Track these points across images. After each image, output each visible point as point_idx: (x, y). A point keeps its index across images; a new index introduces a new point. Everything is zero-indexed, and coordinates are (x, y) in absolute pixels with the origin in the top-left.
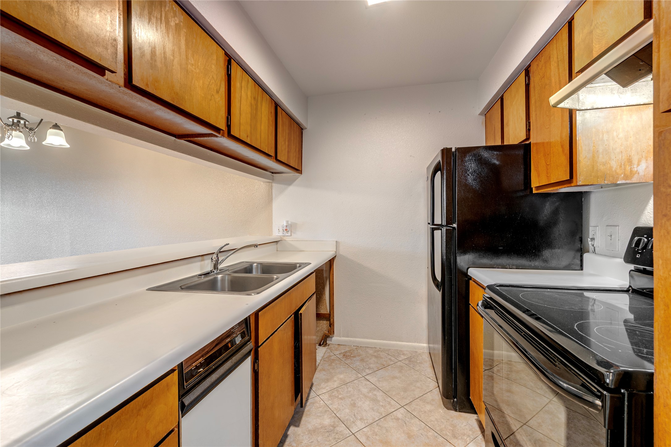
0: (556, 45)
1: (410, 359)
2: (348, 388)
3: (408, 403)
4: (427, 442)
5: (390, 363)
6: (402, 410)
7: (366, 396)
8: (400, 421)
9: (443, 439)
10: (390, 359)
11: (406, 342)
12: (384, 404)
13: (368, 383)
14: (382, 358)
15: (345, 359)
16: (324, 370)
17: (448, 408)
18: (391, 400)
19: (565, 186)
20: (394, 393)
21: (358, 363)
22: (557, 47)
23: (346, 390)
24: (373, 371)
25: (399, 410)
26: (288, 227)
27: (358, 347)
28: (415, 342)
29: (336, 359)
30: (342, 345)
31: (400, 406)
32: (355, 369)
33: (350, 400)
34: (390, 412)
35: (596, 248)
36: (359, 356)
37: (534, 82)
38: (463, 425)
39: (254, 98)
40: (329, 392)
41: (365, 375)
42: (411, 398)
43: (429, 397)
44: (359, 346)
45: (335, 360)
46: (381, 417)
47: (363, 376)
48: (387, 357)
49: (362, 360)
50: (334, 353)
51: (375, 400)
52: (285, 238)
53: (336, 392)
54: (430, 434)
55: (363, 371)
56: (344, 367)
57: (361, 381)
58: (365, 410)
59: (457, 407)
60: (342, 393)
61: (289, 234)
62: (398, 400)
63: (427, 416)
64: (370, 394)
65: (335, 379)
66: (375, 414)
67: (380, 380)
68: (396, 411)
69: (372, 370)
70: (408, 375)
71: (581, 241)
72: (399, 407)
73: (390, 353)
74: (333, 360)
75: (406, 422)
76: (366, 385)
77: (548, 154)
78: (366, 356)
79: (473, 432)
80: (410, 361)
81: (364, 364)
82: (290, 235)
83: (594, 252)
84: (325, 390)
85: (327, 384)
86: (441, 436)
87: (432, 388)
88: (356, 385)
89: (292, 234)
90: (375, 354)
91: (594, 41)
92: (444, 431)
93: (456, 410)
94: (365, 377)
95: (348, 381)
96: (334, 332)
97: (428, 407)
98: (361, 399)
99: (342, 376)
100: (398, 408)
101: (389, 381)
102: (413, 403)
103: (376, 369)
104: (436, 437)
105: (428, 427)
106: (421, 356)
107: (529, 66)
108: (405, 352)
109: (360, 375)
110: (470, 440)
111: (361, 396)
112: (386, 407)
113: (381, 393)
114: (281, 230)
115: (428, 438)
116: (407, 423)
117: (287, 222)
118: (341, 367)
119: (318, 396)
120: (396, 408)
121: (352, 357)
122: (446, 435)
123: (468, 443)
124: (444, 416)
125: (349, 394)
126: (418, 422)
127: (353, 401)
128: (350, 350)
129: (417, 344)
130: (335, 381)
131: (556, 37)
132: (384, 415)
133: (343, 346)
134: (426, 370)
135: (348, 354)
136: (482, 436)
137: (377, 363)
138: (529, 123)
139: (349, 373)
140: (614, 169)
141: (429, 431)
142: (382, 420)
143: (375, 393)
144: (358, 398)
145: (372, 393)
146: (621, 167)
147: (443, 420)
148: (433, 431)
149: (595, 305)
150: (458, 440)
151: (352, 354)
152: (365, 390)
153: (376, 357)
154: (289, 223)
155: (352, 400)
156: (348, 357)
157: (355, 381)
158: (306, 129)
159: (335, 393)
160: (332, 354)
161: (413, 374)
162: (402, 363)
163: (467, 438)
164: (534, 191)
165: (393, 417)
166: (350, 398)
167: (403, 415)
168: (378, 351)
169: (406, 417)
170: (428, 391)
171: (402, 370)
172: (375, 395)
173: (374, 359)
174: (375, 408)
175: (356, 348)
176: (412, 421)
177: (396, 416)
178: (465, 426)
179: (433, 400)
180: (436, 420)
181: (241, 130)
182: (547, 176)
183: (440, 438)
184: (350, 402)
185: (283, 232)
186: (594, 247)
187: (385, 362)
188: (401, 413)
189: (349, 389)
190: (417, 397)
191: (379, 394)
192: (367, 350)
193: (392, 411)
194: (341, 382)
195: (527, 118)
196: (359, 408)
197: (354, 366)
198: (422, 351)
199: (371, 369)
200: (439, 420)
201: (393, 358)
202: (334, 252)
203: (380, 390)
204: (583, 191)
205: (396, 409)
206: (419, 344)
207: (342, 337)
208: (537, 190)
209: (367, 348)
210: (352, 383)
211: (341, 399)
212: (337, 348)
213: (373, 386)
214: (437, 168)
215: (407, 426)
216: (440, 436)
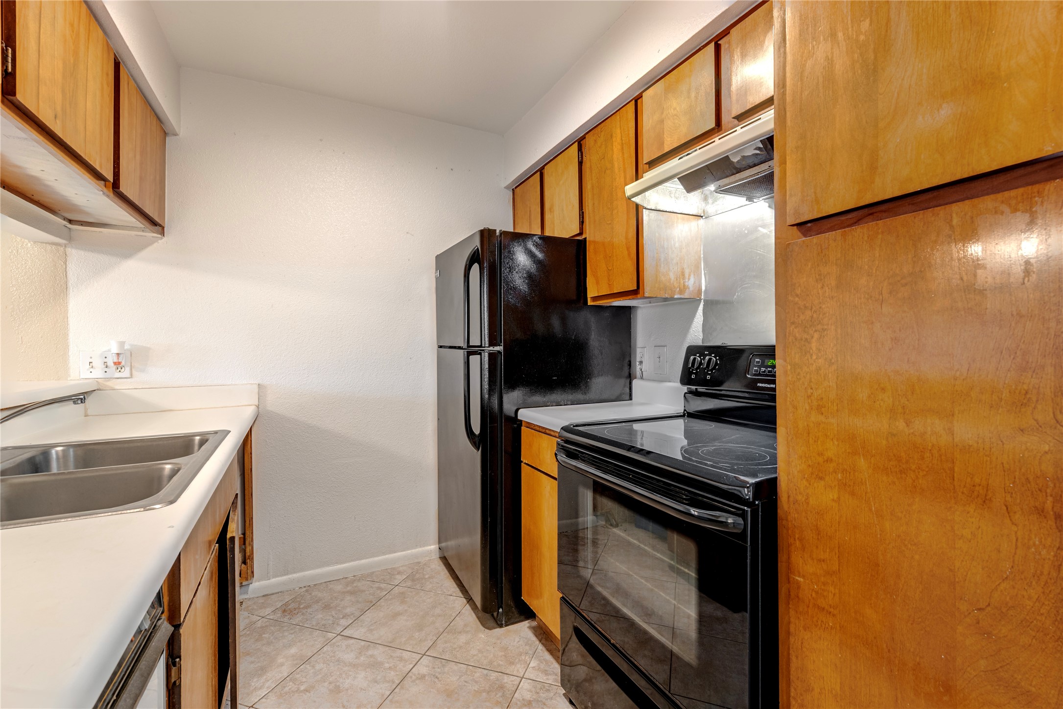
0: (620, 123)
1: (412, 577)
2: (313, 667)
3: (430, 645)
4: (477, 690)
5: (381, 594)
6: (425, 660)
7: (354, 666)
8: (427, 678)
9: (497, 673)
10: (379, 588)
11: (402, 551)
12: (393, 664)
13: (352, 641)
14: (365, 591)
15: (288, 617)
16: (248, 654)
17: (490, 628)
18: (402, 653)
19: (630, 297)
20: (403, 640)
21: (320, 616)
22: (620, 126)
23: (312, 671)
24: (354, 619)
25: (419, 662)
26: (121, 356)
27: (309, 589)
28: (416, 547)
29: (267, 624)
30: (273, 594)
31: (420, 655)
32: (317, 628)
33: (326, 684)
34: (407, 672)
35: (643, 372)
36: (317, 602)
37: (590, 162)
38: (516, 642)
39: (72, 25)
40: (275, 690)
41: (342, 630)
42: (433, 636)
43: (459, 623)
44: (312, 584)
45: (266, 626)
46: (395, 687)
47: (338, 633)
48: (371, 587)
49: (327, 607)
50: (260, 615)
51: (375, 665)
52: (110, 384)
53: (291, 683)
54: (477, 675)
55: (335, 625)
56: (292, 632)
57: (338, 644)
58: (361, 689)
59: (502, 621)
60: (304, 680)
61: (126, 372)
62: (413, 648)
63: (466, 652)
64: (362, 658)
65: (280, 660)
66: (381, 688)
67: (372, 628)
68: (415, 667)
69: (352, 617)
70: (417, 603)
71: (630, 365)
72: (419, 658)
73: (374, 578)
74: (262, 627)
75: (437, 674)
76: (348, 646)
77: (610, 257)
78: (331, 598)
79: (530, 646)
80: (413, 580)
81: (333, 613)
82: (128, 375)
83: (642, 378)
84: (265, 689)
85: (265, 677)
86: (492, 670)
87: (460, 608)
88: (329, 655)
89: (134, 372)
90: (349, 588)
91: (665, 133)
92: (494, 662)
93: (501, 626)
94: (342, 634)
95: (310, 654)
96: (253, 572)
97: (463, 639)
98: (346, 674)
99: (293, 651)
100: (417, 660)
101: (389, 623)
102: (439, 642)
103: (357, 614)
104: (487, 675)
105: (471, 667)
106: (429, 567)
107: (583, 138)
108: (401, 569)
109: (330, 635)
110: (529, 657)
111: (346, 669)
112: (398, 668)
113: (381, 648)
114: (98, 363)
115: (476, 682)
116: (439, 676)
117: (122, 344)
118: (286, 634)
119: (252, 707)
120: (414, 661)
121: (303, 608)
122: (499, 665)
123: (528, 662)
124: (488, 641)
125: (320, 676)
126: (455, 667)
127: (333, 685)
128: (295, 598)
129: (420, 549)
130: (282, 665)
131: (619, 113)
132: (398, 682)
133: (275, 595)
134: (442, 586)
135: (292, 606)
136: (542, 645)
137: (358, 602)
138: (583, 213)
139: (306, 640)
140: (672, 281)
141: (475, 672)
142: (397, 690)
143: (370, 652)
144: (341, 674)
145: (365, 655)
146: (677, 279)
147: (488, 648)
148: (480, 670)
149: (643, 438)
150: (516, 665)
151: (300, 603)
152: (349, 657)
153: (352, 593)
154: (127, 347)
155: (330, 683)
156: (294, 612)
157: (325, 649)
158: (176, 135)
159: (290, 686)
160: (255, 618)
161: (425, 598)
162: (402, 587)
163: (526, 656)
164: (590, 303)
165: (414, 677)
166: (325, 682)
167: (429, 667)
168: (353, 582)
169: (434, 668)
170: (454, 615)
171: (405, 598)
172: (372, 656)
173: (348, 598)
174: (379, 677)
175: (307, 591)
176: (446, 669)
177: (419, 674)
178: (519, 642)
179: (466, 625)
180: (480, 651)
181: (40, 96)
182: (609, 284)
183: (492, 674)
184: (328, 688)
185: (106, 370)
186: (642, 372)
187: (371, 597)
188: (424, 665)
189: (318, 667)
190: (442, 630)
191: (378, 653)
192: (331, 586)
193: (409, 670)
194: (295, 662)
195: (581, 206)
196: (349, 691)
197: (314, 623)
198: (427, 558)
199: (348, 616)
200: (483, 650)
201: (383, 586)
202: (254, 407)
203: (377, 645)
204: (631, 305)
205: (414, 663)
206: (424, 548)
207: (273, 578)
208: (593, 301)
209: (328, 583)
210: (320, 655)
211: (306, 691)
212: (263, 603)
213: (363, 643)
214: (474, 258)
215: (440, 681)
216: (491, 672)
